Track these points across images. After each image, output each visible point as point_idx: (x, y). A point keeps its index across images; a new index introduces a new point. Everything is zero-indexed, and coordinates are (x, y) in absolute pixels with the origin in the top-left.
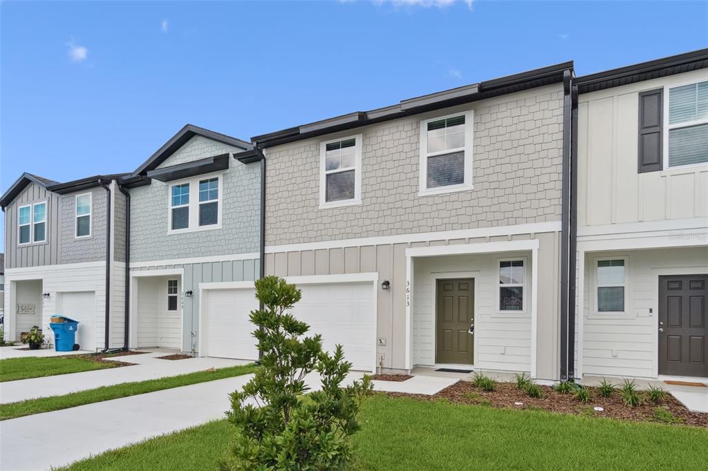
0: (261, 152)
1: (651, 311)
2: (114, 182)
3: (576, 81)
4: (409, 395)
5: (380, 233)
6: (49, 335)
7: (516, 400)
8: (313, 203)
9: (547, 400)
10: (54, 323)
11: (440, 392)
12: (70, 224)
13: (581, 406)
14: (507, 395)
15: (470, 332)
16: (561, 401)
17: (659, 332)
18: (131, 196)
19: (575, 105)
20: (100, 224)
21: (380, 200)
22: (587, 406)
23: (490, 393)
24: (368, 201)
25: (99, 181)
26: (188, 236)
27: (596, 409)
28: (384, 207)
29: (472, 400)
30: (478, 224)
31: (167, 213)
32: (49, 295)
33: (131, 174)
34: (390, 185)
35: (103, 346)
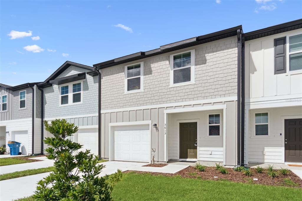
0: (98, 71)
1: (281, 134)
2: (35, 86)
3: (243, 35)
4: (163, 174)
5: (152, 103)
6: (8, 149)
7: (215, 176)
8: (122, 91)
9: (230, 175)
10: (10, 144)
11: (178, 172)
12: (17, 103)
13: (247, 178)
14: (210, 173)
15: (195, 145)
16: (237, 176)
17: (285, 143)
18: (44, 91)
19: (243, 46)
20: (30, 103)
21: (152, 90)
22: (250, 178)
23: (202, 172)
24: (146, 90)
25: (29, 85)
26: (68, 107)
27: (254, 179)
28: (154, 92)
29: (193, 176)
30: (197, 98)
31: (59, 98)
32: (8, 132)
33: (43, 82)
34: (156, 83)
35: (31, 153)
